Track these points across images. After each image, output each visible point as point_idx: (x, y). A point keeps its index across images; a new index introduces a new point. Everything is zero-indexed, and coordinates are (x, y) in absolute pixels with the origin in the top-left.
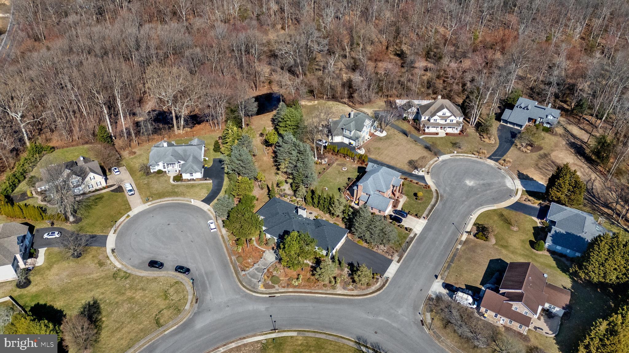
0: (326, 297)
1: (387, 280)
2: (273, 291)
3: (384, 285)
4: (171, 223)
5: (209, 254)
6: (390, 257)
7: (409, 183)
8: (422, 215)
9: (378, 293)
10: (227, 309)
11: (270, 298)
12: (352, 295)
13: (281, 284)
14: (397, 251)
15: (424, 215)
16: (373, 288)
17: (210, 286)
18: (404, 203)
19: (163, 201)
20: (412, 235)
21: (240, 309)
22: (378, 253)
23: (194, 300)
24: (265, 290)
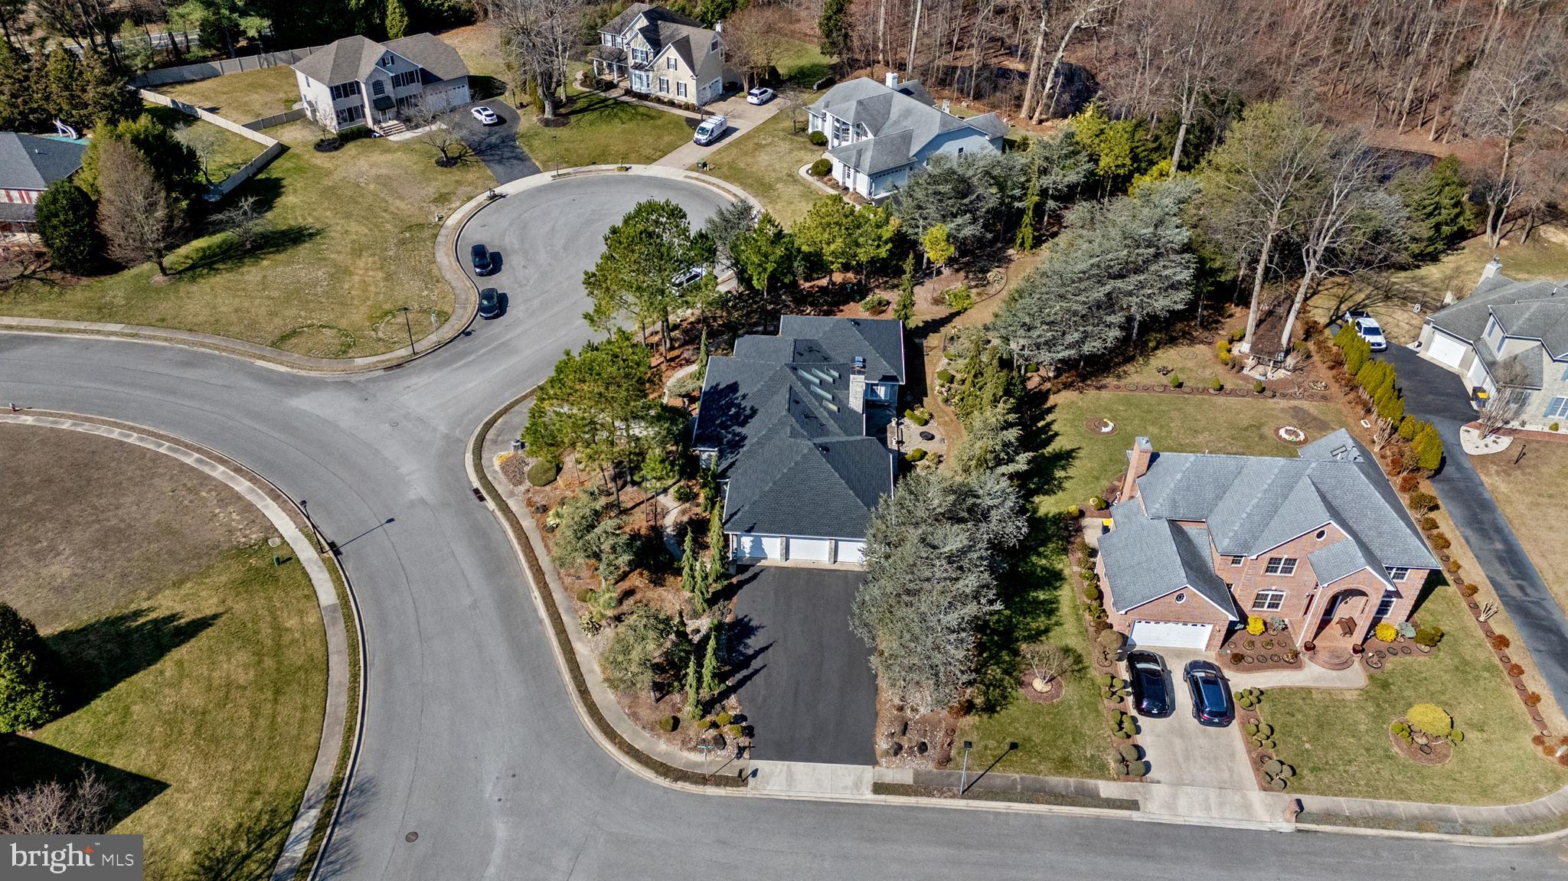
0: (541, 621)
1: (741, 779)
2: (503, 486)
3: (703, 780)
6: (883, 744)
8: (1305, 790)
9: (648, 774)
10: (386, 427)
11: (472, 494)
12: (584, 692)
13: (535, 493)
14: (946, 761)
15: (1316, 803)
16: (663, 747)
18: (1308, 691)
20: (1107, 789)
21: (394, 451)
22: (876, 694)
23: (395, 363)
24: (497, 468)
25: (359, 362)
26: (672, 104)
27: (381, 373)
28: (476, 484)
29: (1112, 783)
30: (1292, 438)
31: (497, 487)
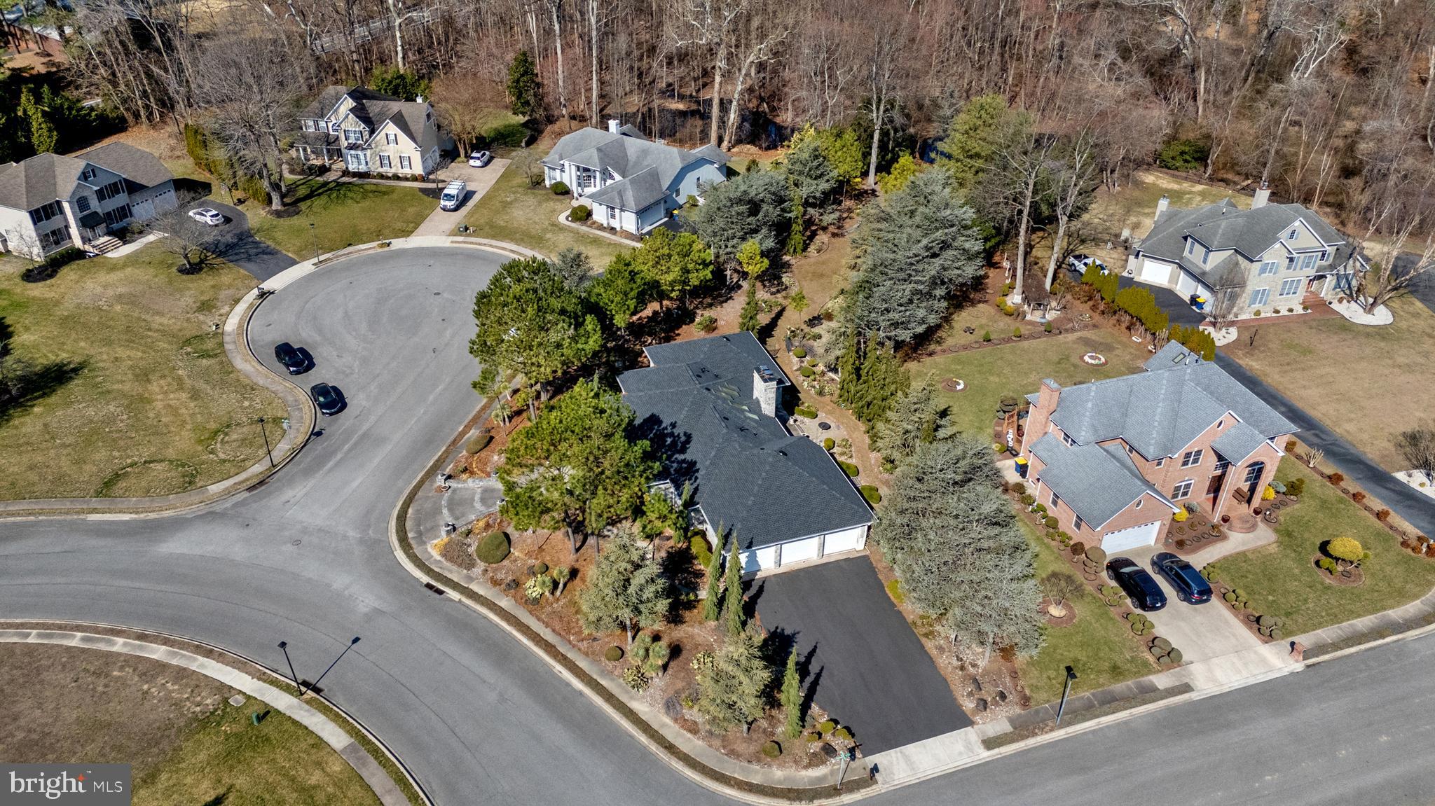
0: (581, 693)
2: (456, 574)
3: (834, 791)
4: (446, 295)
5: (431, 398)
6: (969, 705)
7: (1341, 501)
10: (289, 548)
11: (426, 589)
13: (495, 571)
14: (1025, 701)
15: (1304, 640)
16: (779, 774)
17: (331, 470)
18: (1243, 554)
19: (491, 246)
20: (1161, 681)
21: (311, 569)
22: (933, 662)
23: (256, 481)
24: (439, 558)
25: (214, 489)
26: (396, 177)
27: (246, 494)
28: (425, 579)
29: (1160, 675)
30: (1097, 362)
31: (449, 576)
